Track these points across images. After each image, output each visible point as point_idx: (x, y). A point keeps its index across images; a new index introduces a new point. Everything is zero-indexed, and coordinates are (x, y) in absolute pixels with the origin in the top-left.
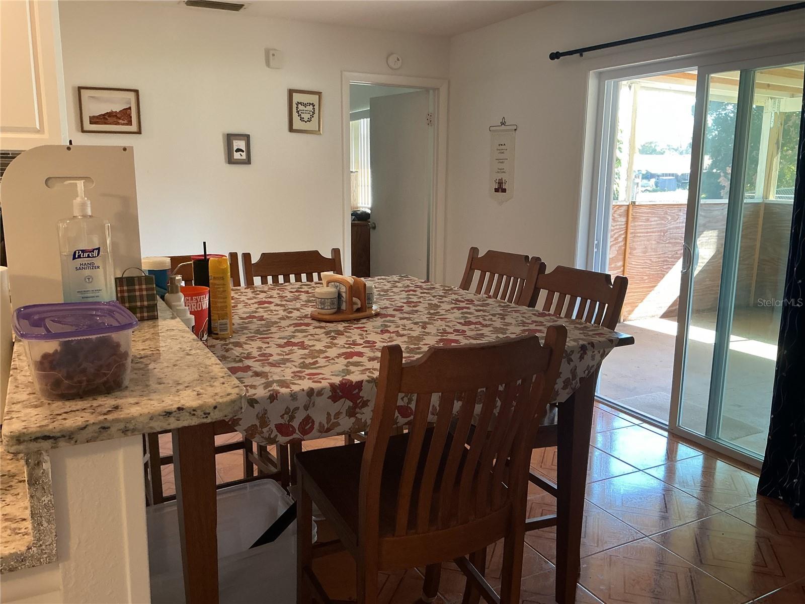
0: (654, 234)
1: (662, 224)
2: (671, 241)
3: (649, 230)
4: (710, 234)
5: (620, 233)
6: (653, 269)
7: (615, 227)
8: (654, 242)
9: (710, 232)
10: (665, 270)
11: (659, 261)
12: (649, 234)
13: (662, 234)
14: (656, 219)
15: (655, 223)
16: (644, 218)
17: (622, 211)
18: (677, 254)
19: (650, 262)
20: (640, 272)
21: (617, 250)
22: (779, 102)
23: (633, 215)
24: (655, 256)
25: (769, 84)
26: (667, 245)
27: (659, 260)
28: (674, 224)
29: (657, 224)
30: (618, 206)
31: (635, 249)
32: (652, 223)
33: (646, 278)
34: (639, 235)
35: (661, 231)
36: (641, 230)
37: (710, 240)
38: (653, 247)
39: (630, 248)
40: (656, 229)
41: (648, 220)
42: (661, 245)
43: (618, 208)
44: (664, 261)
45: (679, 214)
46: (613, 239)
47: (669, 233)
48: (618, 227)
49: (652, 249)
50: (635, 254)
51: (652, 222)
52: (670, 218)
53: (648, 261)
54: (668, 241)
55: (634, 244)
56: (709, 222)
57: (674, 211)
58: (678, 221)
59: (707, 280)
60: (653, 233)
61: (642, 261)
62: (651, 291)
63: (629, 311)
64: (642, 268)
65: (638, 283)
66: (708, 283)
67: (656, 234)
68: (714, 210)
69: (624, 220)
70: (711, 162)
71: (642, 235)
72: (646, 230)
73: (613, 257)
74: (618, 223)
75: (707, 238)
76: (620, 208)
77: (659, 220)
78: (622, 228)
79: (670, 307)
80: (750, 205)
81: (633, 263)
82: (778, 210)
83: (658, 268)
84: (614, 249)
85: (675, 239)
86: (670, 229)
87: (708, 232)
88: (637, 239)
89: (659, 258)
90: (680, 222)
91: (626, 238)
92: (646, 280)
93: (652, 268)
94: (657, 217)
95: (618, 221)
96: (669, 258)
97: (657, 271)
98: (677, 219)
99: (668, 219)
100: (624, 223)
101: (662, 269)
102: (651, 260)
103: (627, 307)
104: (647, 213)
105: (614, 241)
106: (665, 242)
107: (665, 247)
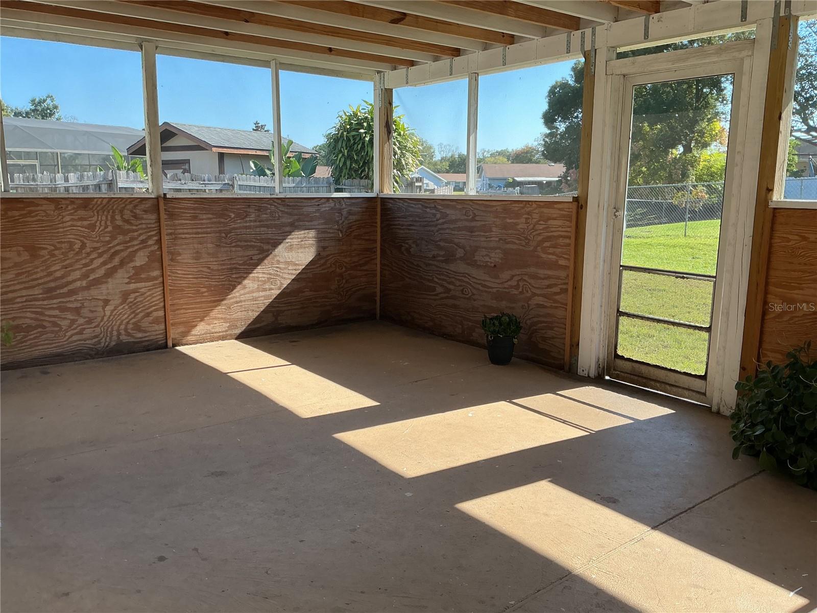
0: (209, 235)
1: (220, 223)
2: (239, 243)
3: (199, 230)
4: (302, 236)
5: (150, 234)
6: (215, 279)
8: (210, 245)
9: (303, 232)
10: (235, 280)
11: (224, 269)
12: (200, 236)
13: (223, 235)
14: (210, 216)
15: (208, 221)
16: (189, 215)
17: (147, 206)
18: (252, 260)
19: (209, 271)
20: (193, 284)
23: (169, 212)
24: (215, 263)
26: (234, 249)
27: (224, 267)
28: (240, 223)
29: (212, 223)
30: (139, 200)
31: (180, 254)
32: (204, 221)
33: (205, 290)
34: (183, 236)
35: (220, 232)
36: (185, 231)
37: (303, 243)
38: (211, 251)
39: (170, 253)
40: (212, 229)
41: (195, 218)
42: (222, 249)
43: (139, 202)
44: (231, 269)
45: (248, 210)
46: (138, 242)
47: (233, 234)
48: (144, 226)
49: (209, 254)
50: (179, 260)
51: (202, 220)
52: (233, 216)
53: (205, 269)
54: (233, 244)
55: (176, 248)
56: (299, 220)
57: (239, 207)
58: (248, 219)
59: (306, 290)
60: (207, 233)
61: (195, 270)
62: (216, 306)
63: (182, 332)
64: (197, 278)
65: (190, 297)
66: (307, 294)
67: (212, 235)
68: (304, 206)
69: (153, 217)
71: (187, 236)
72: (194, 231)
73: (141, 266)
74: (144, 222)
75: (299, 240)
76: (144, 202)
77: (214, 218)
78: (154, 227)
79: (250, 325)
80: (360, 200)
81: (179, 272)
83: (221, 277)
85: (246, 241)
86: (236, 229)
87: (300, 233)
88: (179, 242)
89: (224, 265)
90: (251, 221)
91: (159, 241)
92: (205, 292)
93: (213, 277)
94: (212, 214)
95: (142, 219)
96: (240, 265)
97: (223, 281)
98: (246, 217)
99: (230, 216)
100: (154, 221)
101: (231, 279)
102: (209, 268)
103: (179, 328)
104: (194, 209)
105: (140, 244)
106: (229, 246)
107: (231, 251)
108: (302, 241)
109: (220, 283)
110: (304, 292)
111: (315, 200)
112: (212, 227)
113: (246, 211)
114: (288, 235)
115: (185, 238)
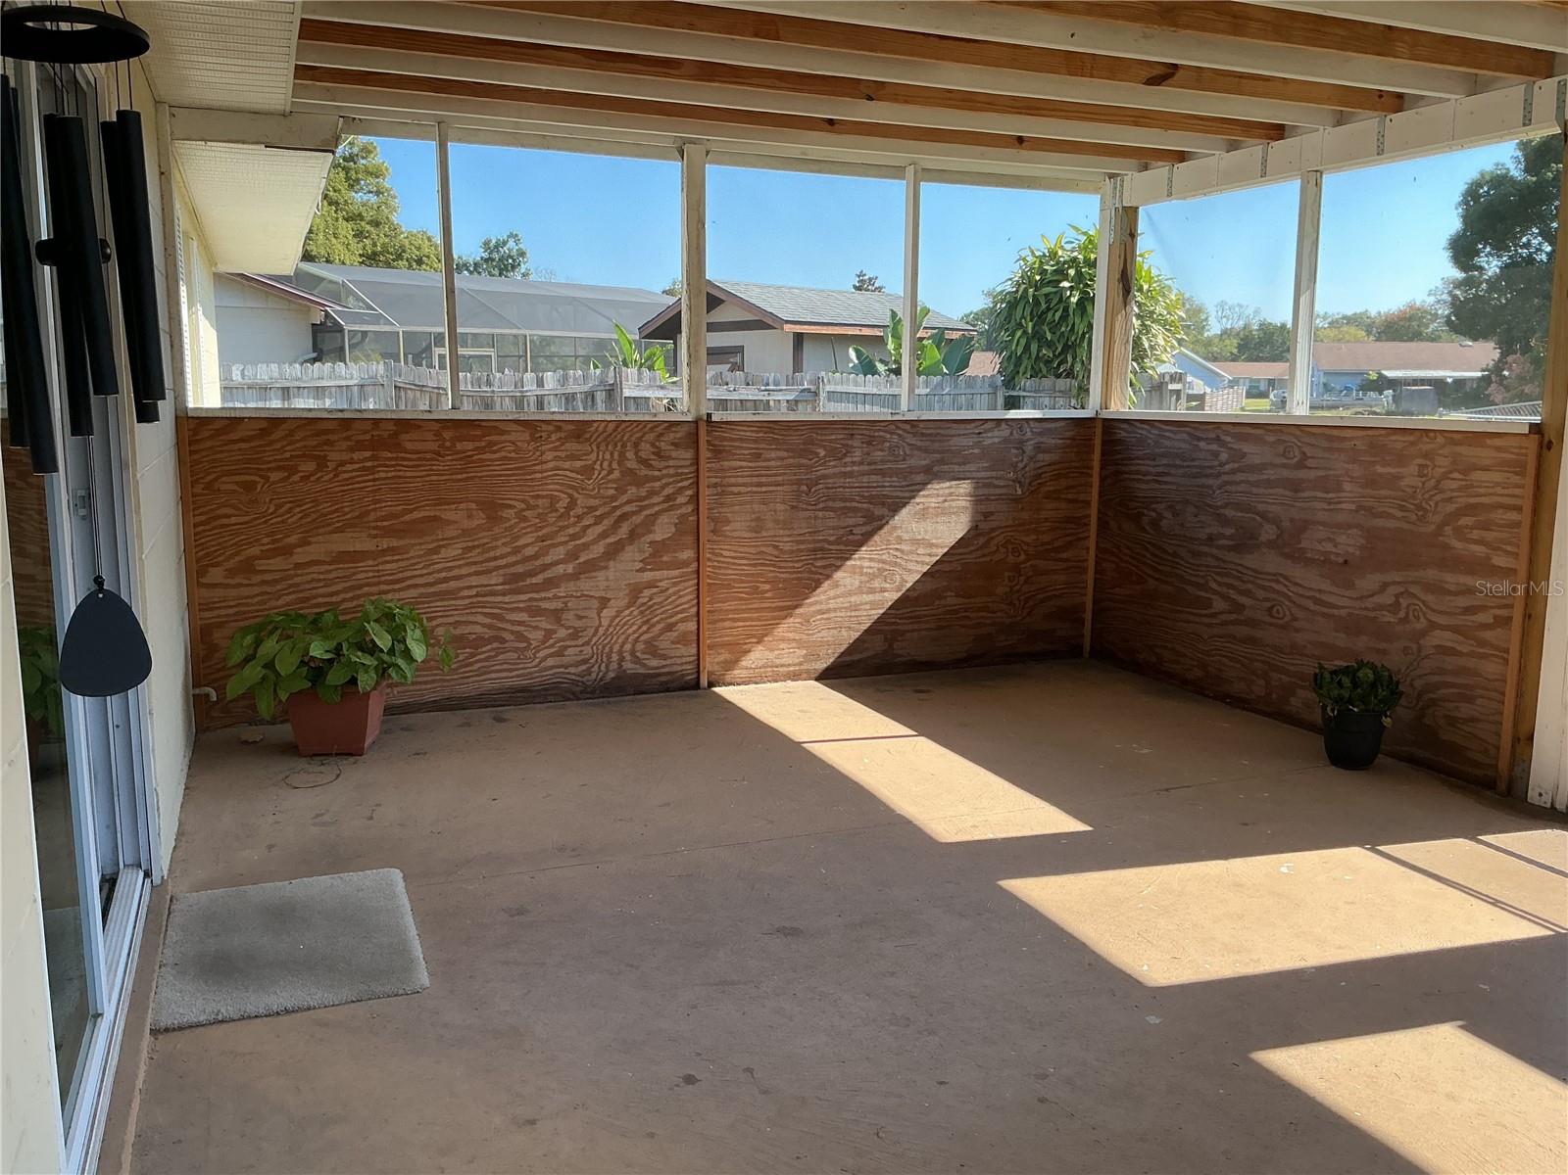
0: (779, 488)
1: (800, 466)
2: (831, 504)
3: (763, 479)
4: (947, 491)
5: (680, 485)
6: (785, 568)
7: (664, 472)
8: (780, 507)
9: (948, 484)
10: (820, 571)
11: (802, 551)
12: (764, 489)
13: (804, 488)
14: (785, 454)
15: (779, 463)
16: (747, 452)
17: (678, 435)
19: (776, 553)
20: (746, 575)
21: (676, 524)
23: (713, 445)
24: (787, 539)
26: (820, 514)
27: (802, 547)
28: (835, 466)
29: (786, 466)
30: (666, 425)
31: (728, 522)
32: (773, 463)
33: (767, 587)
34: (735, 489)
35: (799, 483)
36: (740, 480)
37: (949, 504)
38: (782, 518)
39: (711, 519)
40: (786, 478)
41: (757, 457)
42: (802, 514)
43: (666, 428)
44: (815, 550)
45: (850, 442)
46: (660, 499)
47: (821, 486)
48: (672, 471)
49: (777, 522)
50: (728, 533)
51: (769, 460)
52: (822, 453)
53: (769, 550)
54: (821, 505)
55: (723, 510)
56: (942, 462)
57: (833, 437)
58: (848, 459)
59: (949, 594)
60: (776, 485)
61: (753, 550)
62: (785, 618)
63: (726, 662)
64: (754, 565)
65: (741, 599)
66: (950, 601)
67: (785, 488)
69: (689, 454)
71: (742, 489)
72: (755, 480)
73: (663, 540)
74: (671, 463)
75: (940, 499)
76: (674, 429)
77: (790, 457)
78: (687, 474)
79: (842, 655)
80: (1063, 424)
81: (725, 553)
83: (796, 565)
84: (666, 520)
85: (843, 500)
86: (825, 477)
87: (942, 485)
88: (729, 499)
89: (801, 542)
90: (853, 463)
91: (696, 498)
92: (767, 591)
93: (783, 564)
94: (787, 450)
95: (670, 458)
96: (830, 543)
97: (800, 573)
98: (845, 455)
99: (817, 454)
100: (688, 463)
101: (813, 569)
102: (776, 547)
103: (719, 654)
104: (755, 441)
105: (663, 502)
106: (814, 507)
107: (816, 518)
108: (946, 501)
109: (795, 576)
110: (945, 597)
111: (973, 425)
112: (785, 474)
113: (845, 445)
114: (920, 491)
115: (739, 493)
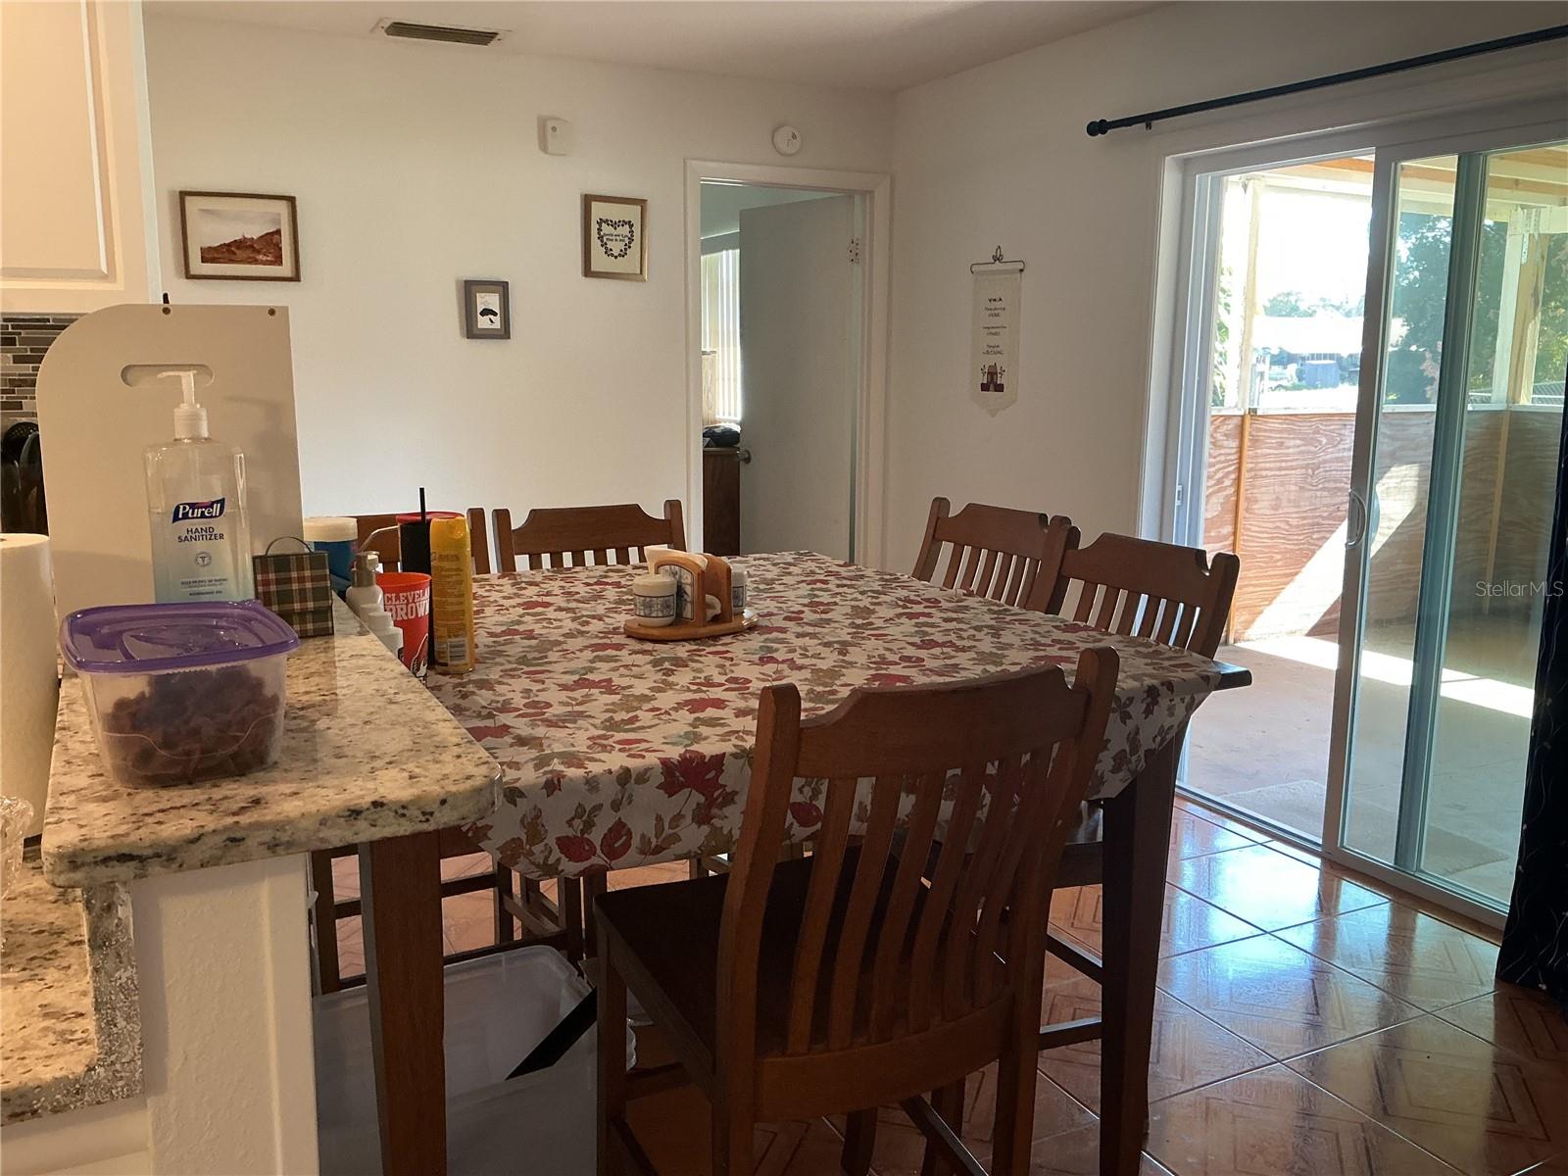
0: (1293, 472)
1: (1308, 452)
2: (1327, 485)
3: (1283, 464)
4: (1404, 473)
5: (1226, 470)
6: (1292, 540)
7: (1218, 459)
8: (1293, 488)
9: (1404, 467)
10: (1317, 542)
11: (1303, 525)
12: (1283, 473)
13: (1310, 471)
14: (1298, 442)
15: (1296, 450)
16: (1273, 441)
17: (1230, 427)
18: (1339, 511)
19: (1287, 527)
20: (1266, 547)
21: (1222, 504)
22: (1538, 215)
23: (1253, 436)
24: (1295, 515)
25: (1517, 180)
26: (1319, 493)
27: (1305, 522)
28: (1332, 452)
29: (1299, 453)
30: (1222, 418)
31: (1256, 501)
32: (1291, 450)
33: (1279, 557)
34: (1264, 473)
35: (1307, 467)
36: (1268, 465)
37: (1403, 484)
38: (1292, 498)
39: (1247, 499)
40: (1298, 463)
41: (1281, 445)
42: (1307, 494)
43: (1223, 421)
44: (1313, 525)
45: (1343, 432)
46: (1213, 482)
47: (1322, 469)
48: (1222, 458)
49: (1289, 501)
50: (1256, 511)
51: (1288, 448)
53: (1283, 525)
54: (1320, 486)
55: (1254, 491)
56: (1402, 448)
57: (1332, 427)
58: (1341, 446)
59: (1400, 561)
60: (1291, 469)
61: (1271, 525)
62: (1288, 583)
63: (1246, 622)
64: (1272, 538)
65: (1261, 568)
66: (1399, 567)
67: (1298, 472)
68: (1410, 426)
69: (1235, 444)
70: (1406, 332)
71: (1270, 473)
72: (1278, 464)
74: (1223, 451)
75: (1399, 480)
76: (1227, 422)
77: (1302, 445)
78: (1235, 460)
79: (1325, 614)
80: (1482, 415)
81: (1253, 528)
82: (1538, 425)
83: (1301, 538)
84: (1216, 501)
85: (1335, 481)
86: (1325, 462)
87: (1400, 468)
88: (1259, 482)
89: (1304, 518)
90: (1344, 450)
91: (1238, 479)
92: (1278, 560)
93: (1291, 537)
94: (1300, 439)
95: (1222, 447)
96: (1323, 518)
97: (1302, 544)
98: (1339, 443)
99: (1320, 442)
100: (1234, 451)
101: (1312, 541)
102: (1287, 523)
103: (1243, 615)
104: (1280, 432)
105: (1215, 485)
106: (1314, 488)
107: (1316, 497)
108: (1402, 481)
109: (1297, 547)
111: (1424, 417)
112: (1297, 459)
113: (1340, 434)
114: (1385, 473)
115: (1266, 476)
